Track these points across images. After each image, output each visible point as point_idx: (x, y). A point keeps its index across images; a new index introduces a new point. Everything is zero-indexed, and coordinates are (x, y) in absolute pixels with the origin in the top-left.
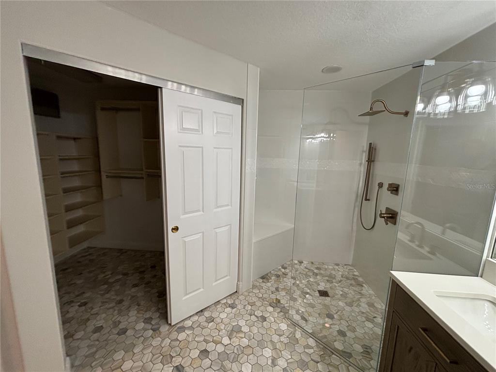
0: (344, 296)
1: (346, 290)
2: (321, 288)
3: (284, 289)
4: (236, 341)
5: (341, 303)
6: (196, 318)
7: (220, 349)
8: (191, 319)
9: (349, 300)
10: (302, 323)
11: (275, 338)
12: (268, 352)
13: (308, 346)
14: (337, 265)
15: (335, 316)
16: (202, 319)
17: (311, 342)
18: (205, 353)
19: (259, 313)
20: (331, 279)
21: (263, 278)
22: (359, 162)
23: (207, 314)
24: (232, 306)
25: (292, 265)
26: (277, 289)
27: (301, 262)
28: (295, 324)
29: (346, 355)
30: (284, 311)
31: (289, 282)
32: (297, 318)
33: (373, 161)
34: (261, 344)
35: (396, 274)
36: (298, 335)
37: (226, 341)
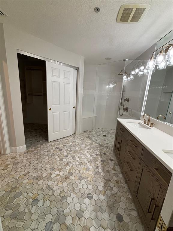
0: (111, 136)
1: (112, 135)
2: (104, 135)
3: (91, 134)
4: (74, 144)
5: (109, 138)
6: (62, 139)
7: (69, 145)
8: (61, 139)
9: (112, 137)
10: (96, 141)
11: (86, 143)
12: (84, 146)
13: (96, 145)
14: (111, 129)
15: (107, 140)
16: (64, 139)
17: (97, 144)
18: (65, 145)
19: (82, 139)
20: (108, 133)
21: (85, 131)
22: (120, 92)
23: (65, 138)
24: (74, 137)
25: (95, 129)
26: (89, 134)
27: (99, 128)
28: (93, 141)
29: (107, 147)
30: (90, 139)
31: (94, 133)
32: (94, 140)
33: (124, 92)
34: (82, 144)
35: (118, 119)
36: (94, 143)
37: (71, 143)
